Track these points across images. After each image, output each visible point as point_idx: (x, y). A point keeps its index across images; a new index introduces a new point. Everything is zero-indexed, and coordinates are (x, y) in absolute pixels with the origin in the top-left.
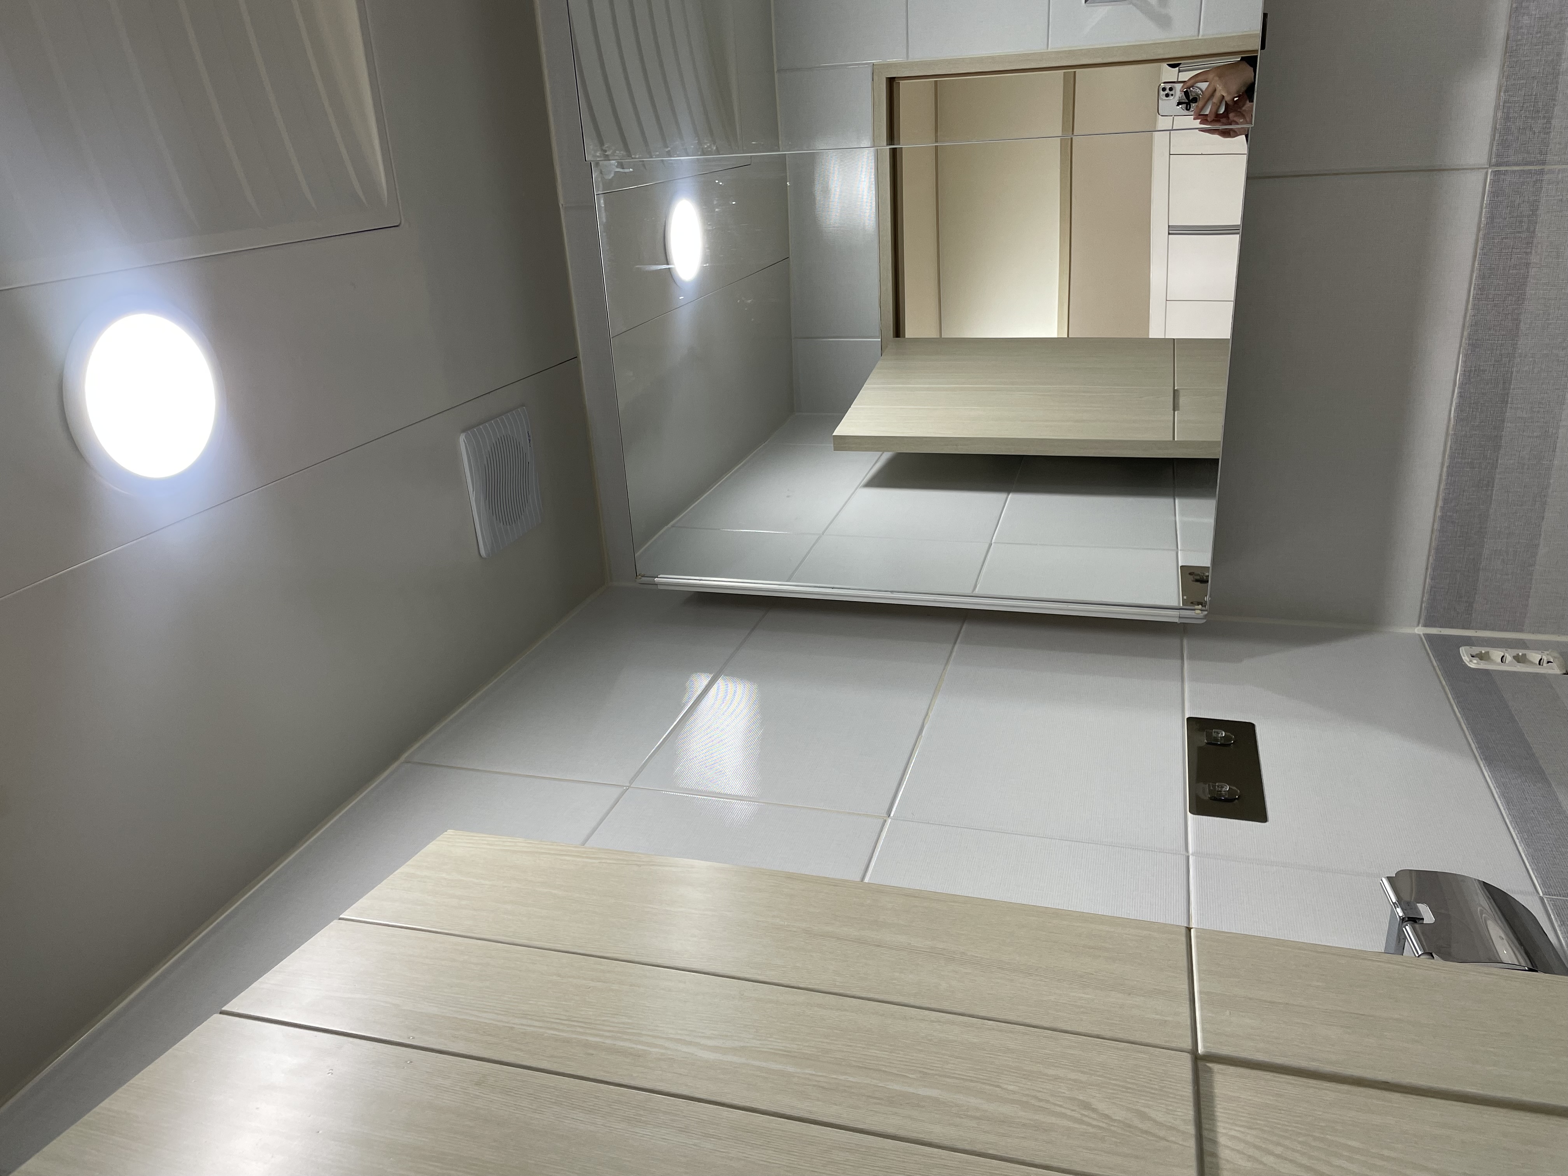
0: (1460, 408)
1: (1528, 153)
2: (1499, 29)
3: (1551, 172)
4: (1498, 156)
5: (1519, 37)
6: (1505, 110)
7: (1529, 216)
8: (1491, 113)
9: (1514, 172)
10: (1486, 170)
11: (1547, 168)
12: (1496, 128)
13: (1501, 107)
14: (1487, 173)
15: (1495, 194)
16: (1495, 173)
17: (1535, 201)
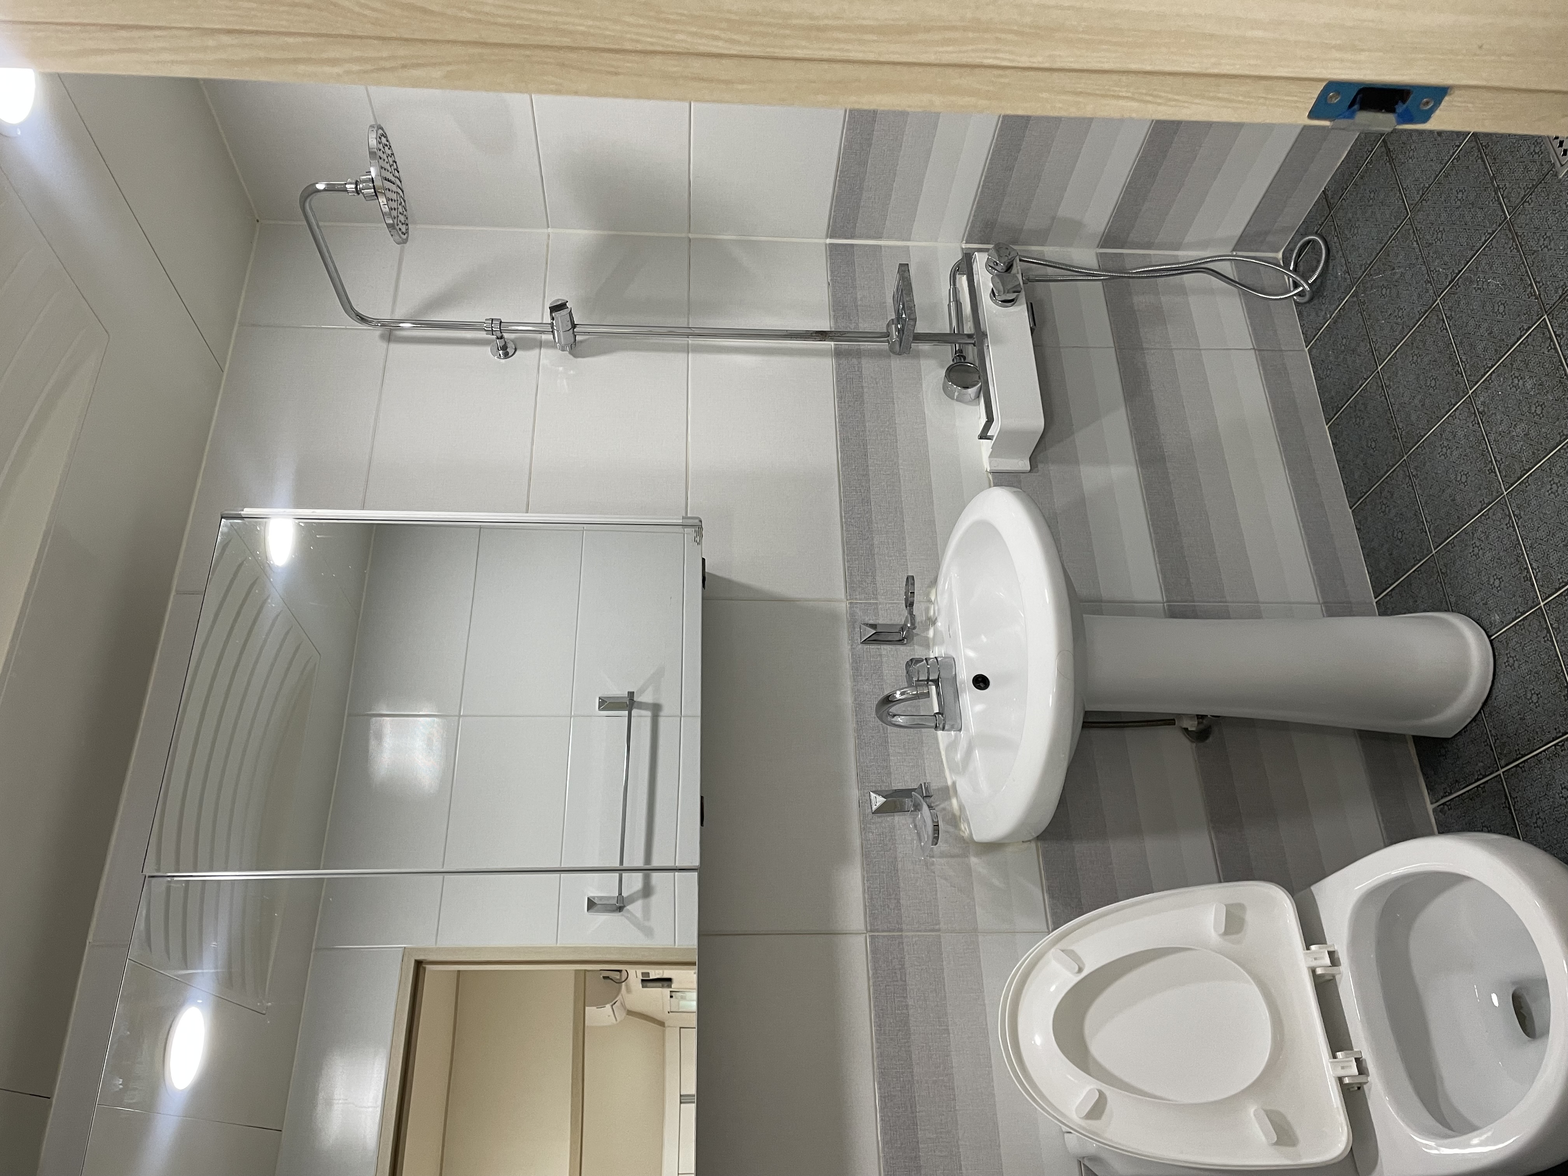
0: (884, 1132)
1: (890, 923)
2: (857, 842)
3: (906, 936)
4: (871, 925)
5: (869, 846)
6: (870, 893)
7: (900, 969)
8: (861, 896)
9: (884, 936)
10: (865, 935)
11: (904, 934)
12: (866, 905)
13: (866, 891)
14: (866, 937)
15: (875, 951)
16: (872, 937)
17: (902, 958)
